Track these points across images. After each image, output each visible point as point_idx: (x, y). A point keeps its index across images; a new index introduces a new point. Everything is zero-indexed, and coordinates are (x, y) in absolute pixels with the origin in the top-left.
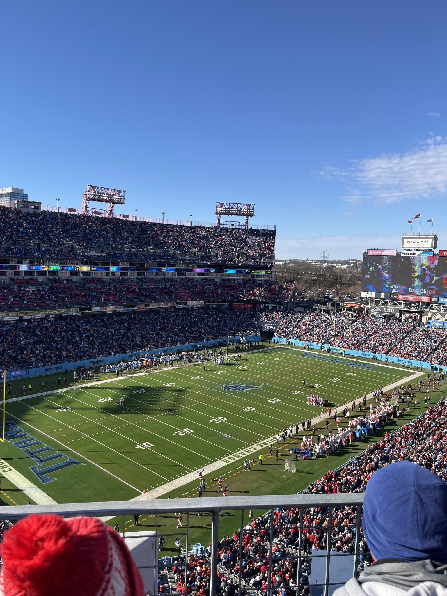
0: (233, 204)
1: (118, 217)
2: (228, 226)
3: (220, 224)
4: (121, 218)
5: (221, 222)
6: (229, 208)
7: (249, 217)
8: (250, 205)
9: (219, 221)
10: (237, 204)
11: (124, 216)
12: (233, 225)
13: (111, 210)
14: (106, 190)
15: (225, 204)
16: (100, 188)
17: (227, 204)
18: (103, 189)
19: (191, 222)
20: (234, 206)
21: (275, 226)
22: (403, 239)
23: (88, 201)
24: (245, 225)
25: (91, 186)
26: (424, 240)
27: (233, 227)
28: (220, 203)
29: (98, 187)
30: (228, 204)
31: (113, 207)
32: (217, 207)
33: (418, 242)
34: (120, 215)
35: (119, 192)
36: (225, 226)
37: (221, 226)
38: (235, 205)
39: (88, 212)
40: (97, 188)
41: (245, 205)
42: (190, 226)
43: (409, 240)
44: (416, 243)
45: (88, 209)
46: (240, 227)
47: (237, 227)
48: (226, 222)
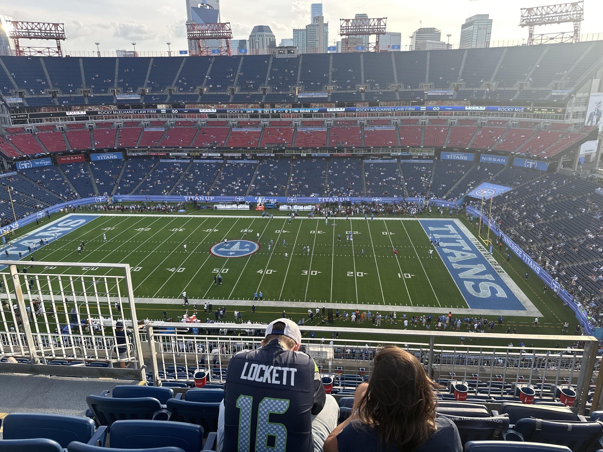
0: (548, 7)
2: (543, 42)
3: (533, 40)
5: (534, 37)
6: (542, 14)
8: (576, 3)
9: (531, 35)
10: (555, 6)
11: (393, 47)
15: (535, 9)
17: (537, 8)
20: (549, 9)
24: (572, 37)
27: (553, 42)
28: (528, 9)
30: (540, 9)
32: (522, 16)
34: (389, 47)
36: (539, 42)
37: (534, 44)
38: (551, 7)
41: (568, 5)
46: (564, 40)
47: (559, 41)
48: (542, 35)
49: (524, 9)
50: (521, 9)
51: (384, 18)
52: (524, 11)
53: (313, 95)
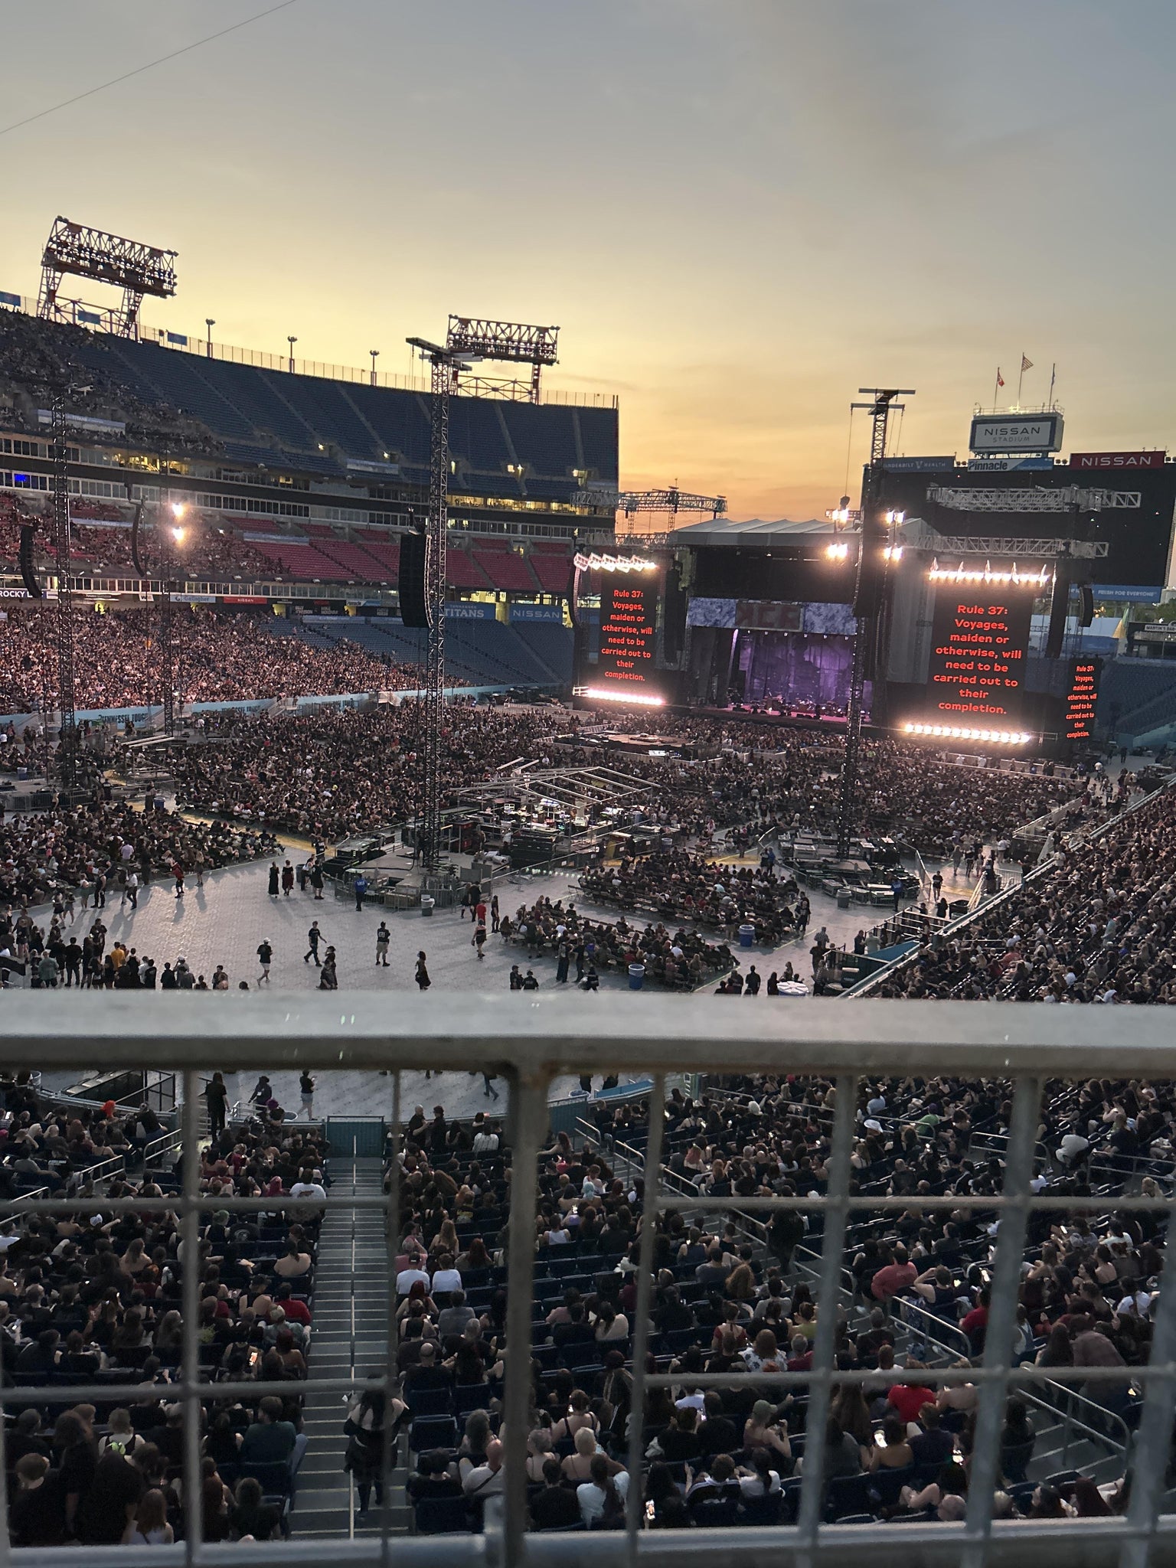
0: (498, 324)
1: (157, 338)
2: (481, 393)
3: (460, 386)
4: (165, 343)
5: (460, 380)
6: (485, 336)
7: (543, 366)
8: (546, 330)
9: (455, 374)
10: (510, 325)
11: (172, 337)
12: (495, 389)
13: (132, 315)
14: (116, 241)
15: (474, 323)
16: (95, 234)
17: (479, 322)
18: (105, 237)
19: (373, 374)
20: (499, 331)
21: (615, 399)
22: (975, 424)
23: (58, 274)
24: (530, 393)
25: (66, 221)
26: (1029, 426)
27: (498, 396)
28: (462, 321)
29: (90, 231)
30: (484, 324)
31: (136, 304)
32: (450, 332)
33: (1015, 431)
34: (161, 333)
35: (156, 253)
36: (473, 392)
37: (461, 393)
38: (504, 326)
39: (58, 310)
40: (85, 231)
41: (533, 330)
42: (372, 386)
43: (990, 427)
44: (1007, 436)
45: (59, 302)
46: (517, 397)
47: (509, 396)
48: (477, 379)
49: (456, 317)
50: (451, 317)
51: (169, 252)
52: (454, 322)
53: (83, 422)
